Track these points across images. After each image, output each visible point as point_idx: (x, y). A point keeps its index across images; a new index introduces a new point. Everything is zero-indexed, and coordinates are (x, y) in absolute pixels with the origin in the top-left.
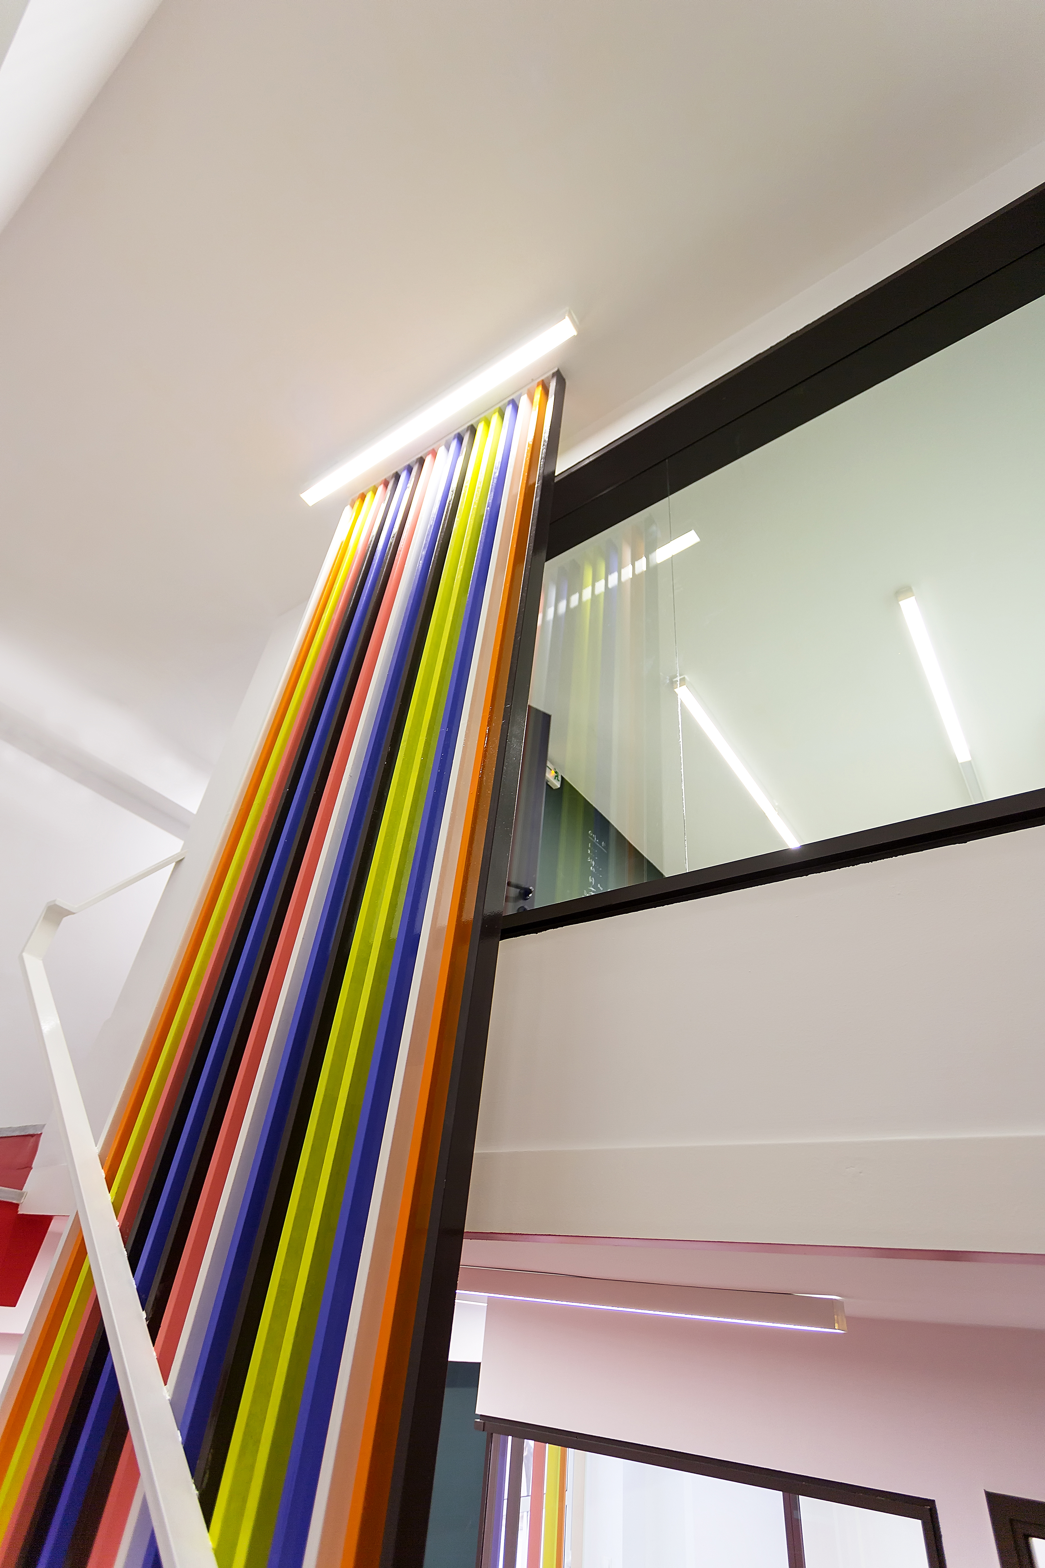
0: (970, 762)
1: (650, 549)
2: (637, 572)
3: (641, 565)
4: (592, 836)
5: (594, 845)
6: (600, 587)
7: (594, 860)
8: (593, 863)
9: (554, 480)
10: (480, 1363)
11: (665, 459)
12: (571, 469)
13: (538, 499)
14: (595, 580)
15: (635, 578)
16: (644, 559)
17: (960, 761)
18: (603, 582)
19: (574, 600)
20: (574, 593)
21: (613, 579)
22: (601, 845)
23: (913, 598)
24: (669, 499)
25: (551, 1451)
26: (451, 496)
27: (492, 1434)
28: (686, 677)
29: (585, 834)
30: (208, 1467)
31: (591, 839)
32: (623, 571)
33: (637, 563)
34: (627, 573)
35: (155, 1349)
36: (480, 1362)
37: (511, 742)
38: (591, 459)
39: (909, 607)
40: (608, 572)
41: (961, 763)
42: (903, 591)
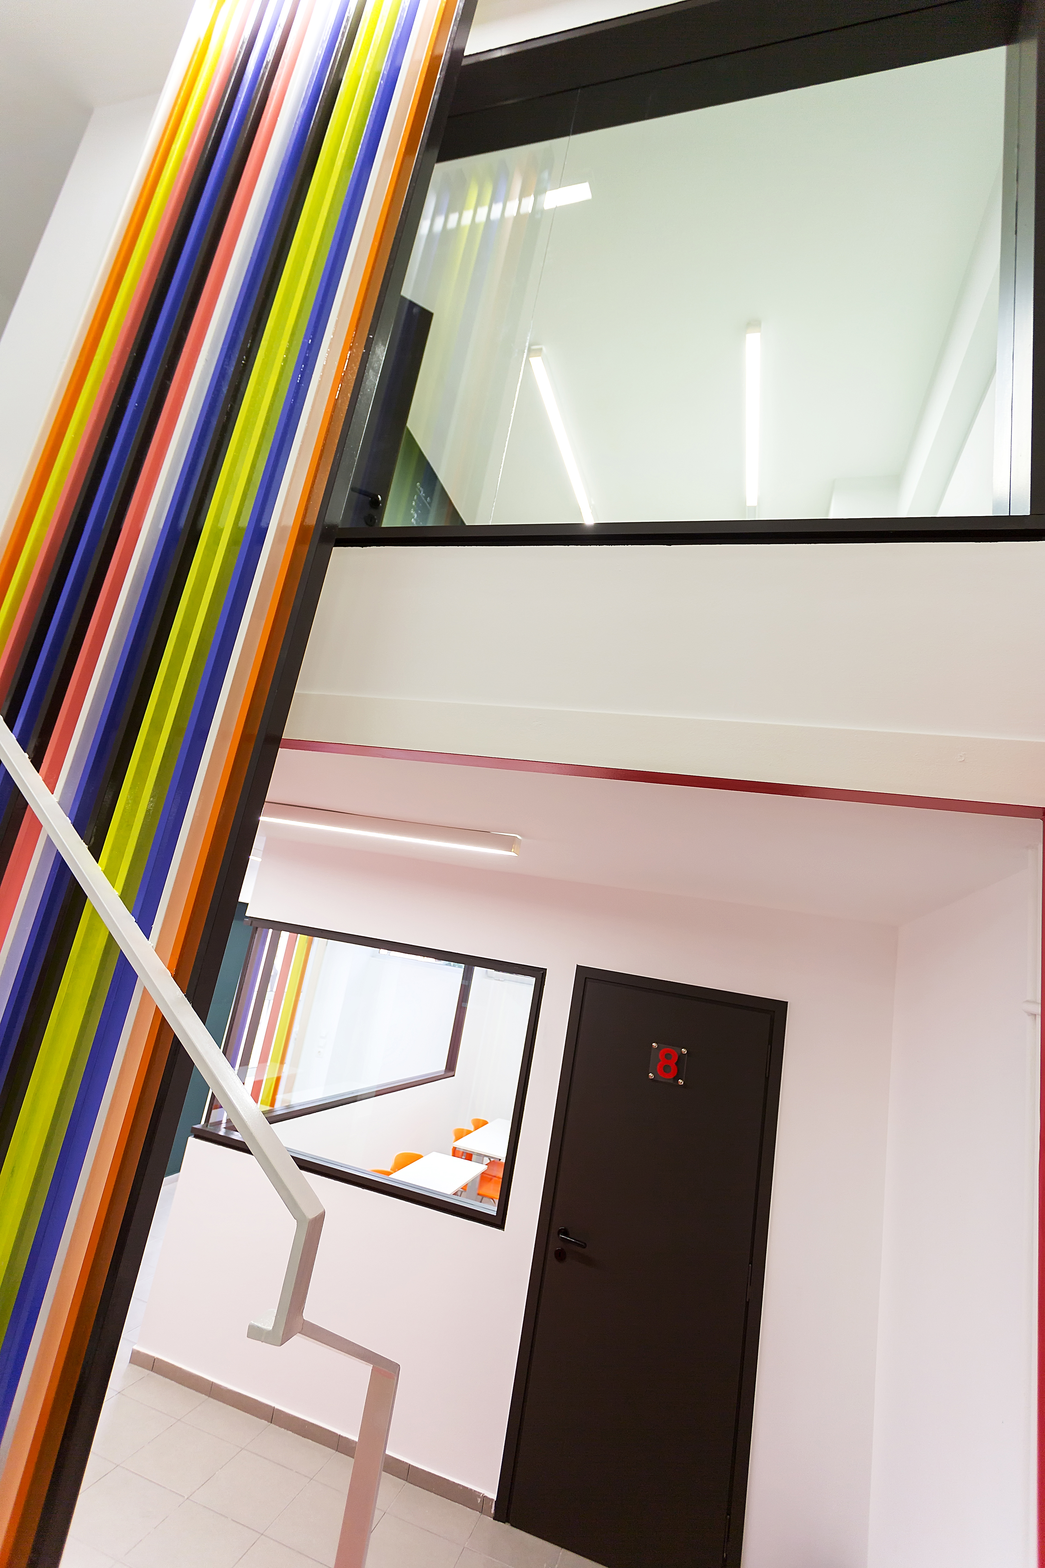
0: (755, 507)
1: (539, 192)
2: (522, 211)
3: (528, 204)
4: (419, 489)
5: (419, 497)
6: (482, 215)
7: (417, 512)
8: (416, 516)
9: (461, 63)
10: (248, 904)
11: (578, 88)
12: (479, 56)
13: (437, 97)
14: (478, 204)
15: (519, 217)
16: (532, 196)
17: (748, 504)
18: (486, 209)
19: (453, 218)
20: (454, 211)
21: (497, 209)
22: (426, 500)
23: (759, 334)
24: (570, 139)
25: (301, 938)
26: (342, 40)
27: (257, 928)
28: (544, 349)
29: (414, 486)
30: (93, 835)
31: (418, 491)
32: (509, 204)
33: (524, 201)
34: (512, 209)
35: (40, 775)
36: (247, 902)
37: (368, 373)
38: (504, 53)
39: (753, 341)
40: (493, 200)
41: (748, 507)
42: (753, 324)
